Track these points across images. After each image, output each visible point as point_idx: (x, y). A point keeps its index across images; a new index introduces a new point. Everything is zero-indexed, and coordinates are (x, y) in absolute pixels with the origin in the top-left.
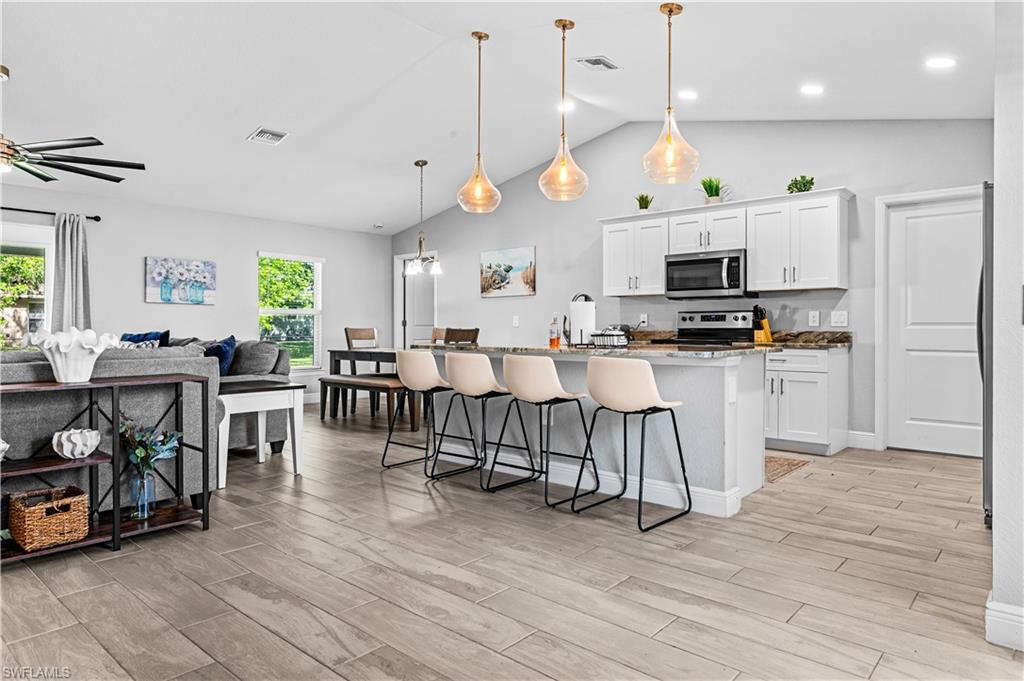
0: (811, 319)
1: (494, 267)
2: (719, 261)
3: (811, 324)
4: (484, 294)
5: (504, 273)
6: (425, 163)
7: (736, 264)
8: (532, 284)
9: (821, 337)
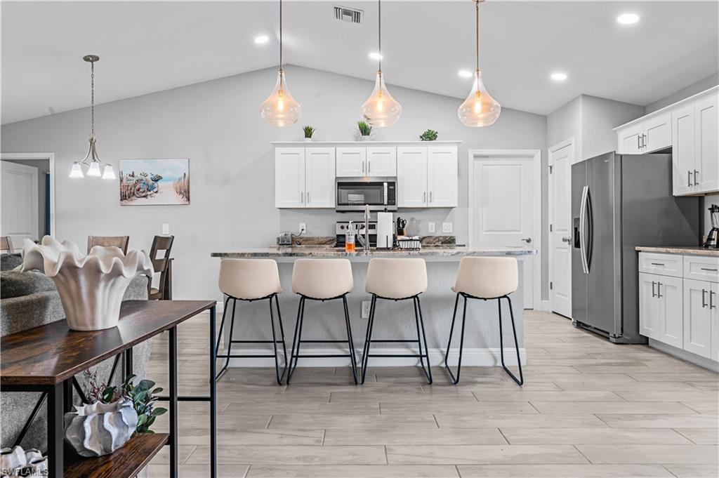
0: (430, 227)
1: (138, 175)
2: (381, 184)
3: (430, 231)
4: (124, 202)
5: (151, 182)
6: (97, 59)
7: (393, 187)
8: (186, 194)
9: (437, 240)
